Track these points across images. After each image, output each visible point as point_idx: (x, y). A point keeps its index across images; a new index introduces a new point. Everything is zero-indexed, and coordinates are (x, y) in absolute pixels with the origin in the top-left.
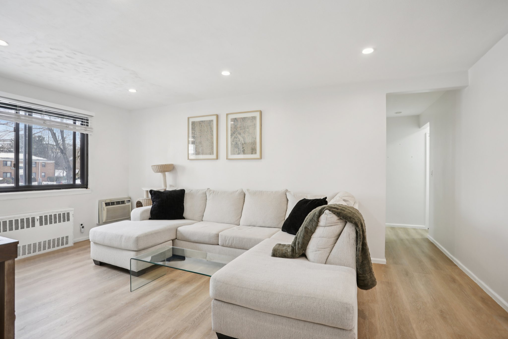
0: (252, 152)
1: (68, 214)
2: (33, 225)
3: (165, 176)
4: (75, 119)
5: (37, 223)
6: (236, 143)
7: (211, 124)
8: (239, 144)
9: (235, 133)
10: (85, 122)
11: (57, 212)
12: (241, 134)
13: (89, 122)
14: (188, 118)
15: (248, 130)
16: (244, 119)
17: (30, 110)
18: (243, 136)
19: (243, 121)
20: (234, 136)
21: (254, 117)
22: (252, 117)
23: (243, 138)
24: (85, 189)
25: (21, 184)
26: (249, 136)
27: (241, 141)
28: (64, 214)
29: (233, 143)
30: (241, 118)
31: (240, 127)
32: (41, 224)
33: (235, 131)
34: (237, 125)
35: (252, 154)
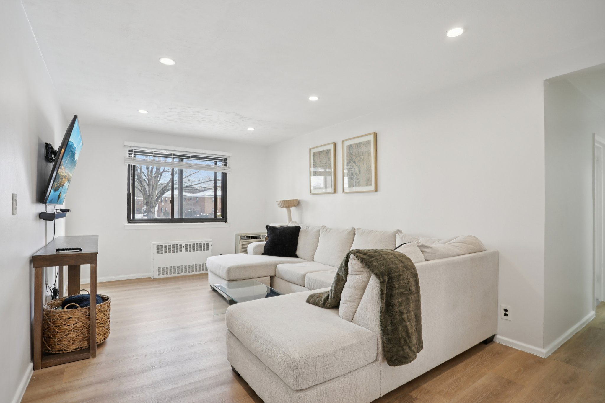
0: (367, 183)
1: (208, 244)
2: (181, 251)
3: (289, 212)
4: (216, 160)
5: (184, 249)
6: (352, 174)
7: (329, 153)
8: (355, 174)
9: (350, 162)
10: (225, 162)
11: (199, 242)
12: (356, 163)
13: (228, 161)
14: (310, 150)
15: (363, 158)
16: (359, 144)
17: (181, 158)
18: (358, 165)
19: (358, 147)
20: (349, 166)
21: (368, 141)
22: (366, 141)
23: (359, 167)
24: (224, 223)
25: (176, 216)
26: (364, 164)
27: (356, 171)
28: (204, 244)
29: (349, 174)
30: (356, 144)
31: (355, 155)
32: (186, 251)
33: (350, 160)
34: (352, 152)
35: (367, 186)
